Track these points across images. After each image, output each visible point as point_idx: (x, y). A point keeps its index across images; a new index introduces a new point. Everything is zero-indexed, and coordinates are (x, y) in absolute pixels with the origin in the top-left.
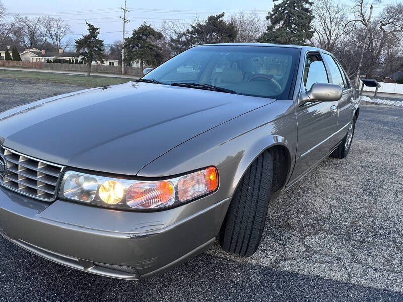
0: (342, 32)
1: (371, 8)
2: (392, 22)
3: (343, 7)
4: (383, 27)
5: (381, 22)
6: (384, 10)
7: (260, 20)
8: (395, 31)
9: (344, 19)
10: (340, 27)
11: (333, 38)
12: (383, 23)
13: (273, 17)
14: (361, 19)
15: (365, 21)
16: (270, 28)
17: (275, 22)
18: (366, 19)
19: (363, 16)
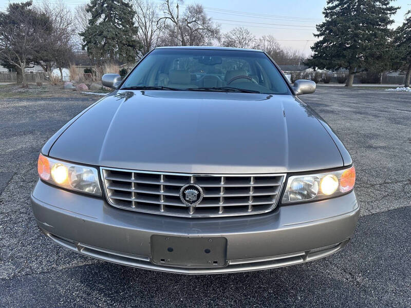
0: (155, 28)
1: (177, 7)
2: (195, 21)
3: (152, 4)
4: (189, 25)
5: (186, 20)
6: (186, 10)
7: (69, 11)
8: (198, 29)
9: (155, 16)
10: (153, 23)
11: (149, 34)
12: (189, 21)
13: (94, 10)
14: (170, 16)
15: (174, 19)
16: (92, 22)
17: (96, 16)
18: (175, 17)
19: (171, 14)
